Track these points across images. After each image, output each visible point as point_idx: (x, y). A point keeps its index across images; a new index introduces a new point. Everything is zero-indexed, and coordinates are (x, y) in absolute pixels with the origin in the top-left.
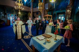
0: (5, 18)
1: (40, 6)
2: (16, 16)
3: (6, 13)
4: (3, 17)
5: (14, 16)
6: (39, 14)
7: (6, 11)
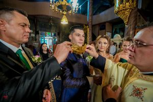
0: (36, 40)
1: (121, 1)
2: (55, 35)
3: (38, 30)
4: (32, 40)
5: (52, 36)
6: (107, 27)
7: (38, 27)
